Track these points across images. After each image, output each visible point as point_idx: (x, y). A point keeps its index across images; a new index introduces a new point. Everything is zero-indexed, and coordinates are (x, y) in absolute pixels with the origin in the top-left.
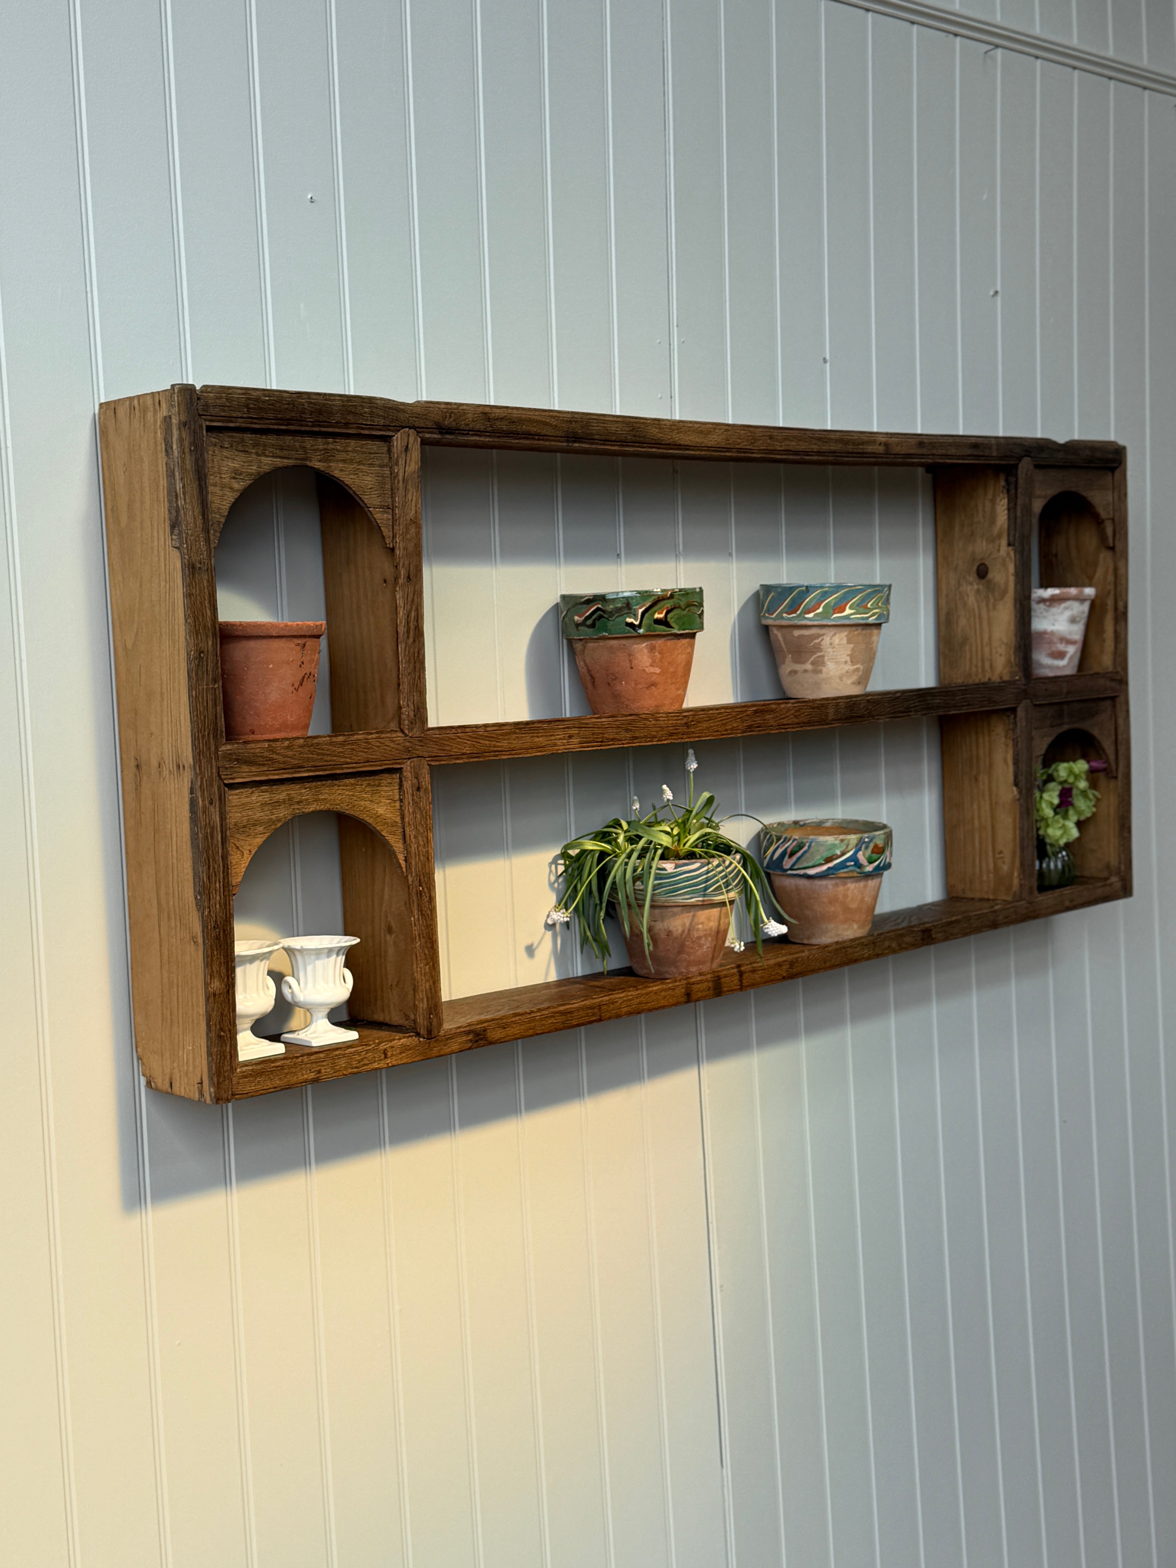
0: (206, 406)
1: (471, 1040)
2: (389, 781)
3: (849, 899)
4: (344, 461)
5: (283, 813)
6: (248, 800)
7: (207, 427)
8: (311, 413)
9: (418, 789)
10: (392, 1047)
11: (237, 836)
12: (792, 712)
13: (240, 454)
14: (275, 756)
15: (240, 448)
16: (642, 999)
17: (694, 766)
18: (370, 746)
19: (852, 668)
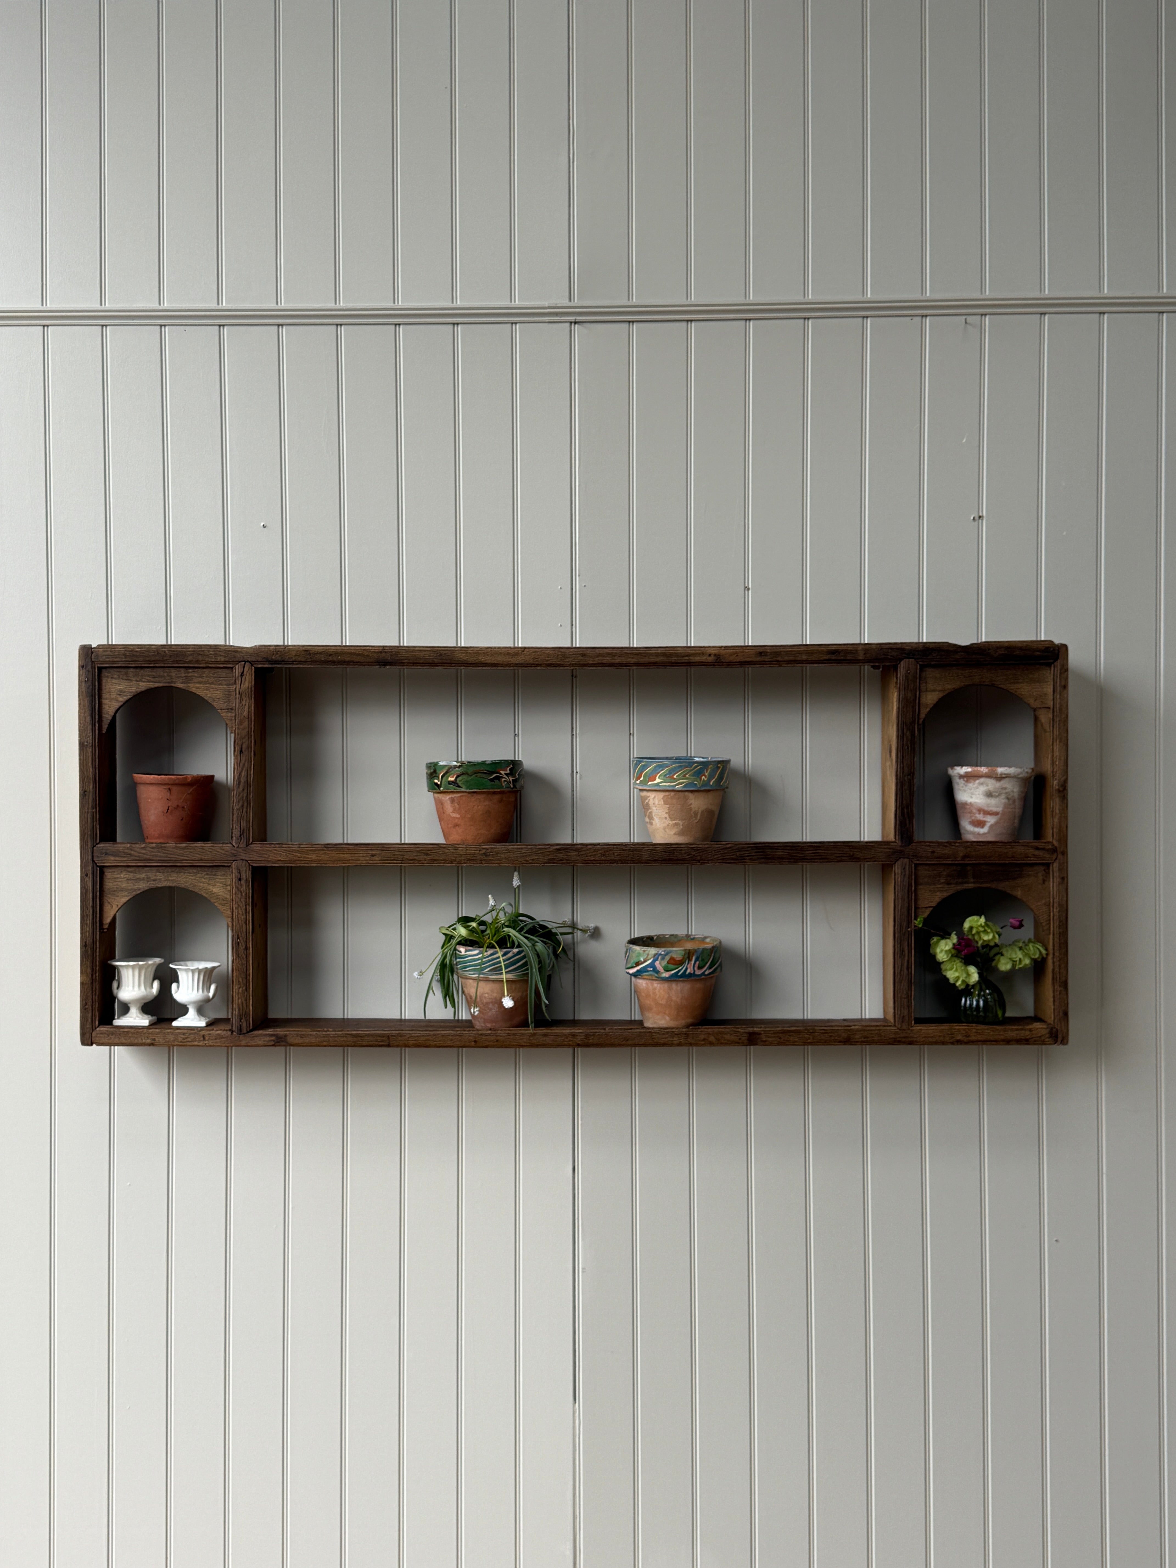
0: (97, 656)
1: (273, 1041)
2: (223, 873)
3: (658, 996)
4: (200, 683)
5: (143, 886)
6: (118, 876)
7: (98, 667)
8: (171, 656)
9: (240, 880)
10: (210, 1034)
11: (109, 896)
13: (125, 681)
14: (132, 852)
15: (125, 678)
16: (428, 1038)
17: (517, 884)
18: (204, 851)
19: (671, 823)
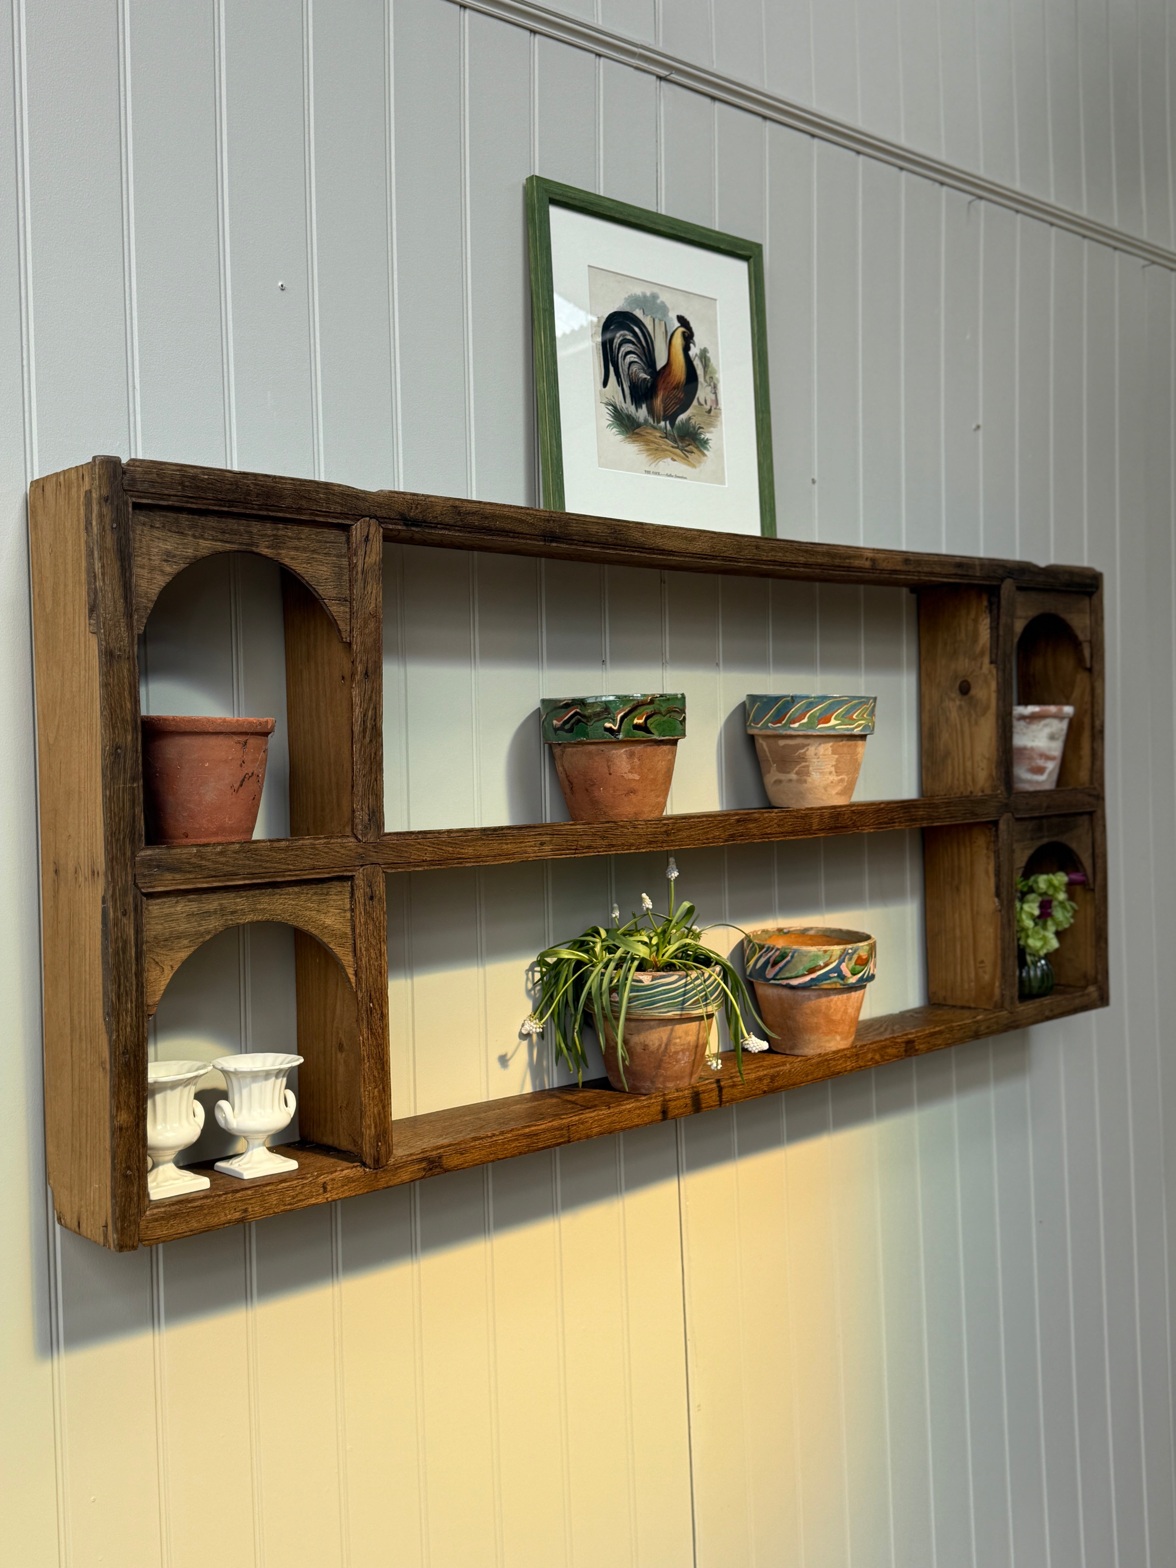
0: (133, 481)
1: (424, 1169)
2: (339, 889)
3: (832, 1010)
4: (296, 549)
5: (214, 924)
6: (172, 910)
7: (134, 503)
8: (258, 495)
9: (372, 898)
10: (333, 1180)
11: (158, 950)
12: (776, 821)
13: (174, 535)
14: (204, 863)
15: (174, 529)
16: (614, 1118)
17: (675, 874)
18: (317, 852)
19: (836, 778)
